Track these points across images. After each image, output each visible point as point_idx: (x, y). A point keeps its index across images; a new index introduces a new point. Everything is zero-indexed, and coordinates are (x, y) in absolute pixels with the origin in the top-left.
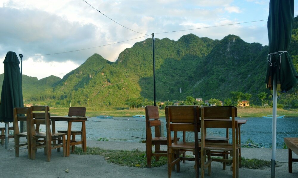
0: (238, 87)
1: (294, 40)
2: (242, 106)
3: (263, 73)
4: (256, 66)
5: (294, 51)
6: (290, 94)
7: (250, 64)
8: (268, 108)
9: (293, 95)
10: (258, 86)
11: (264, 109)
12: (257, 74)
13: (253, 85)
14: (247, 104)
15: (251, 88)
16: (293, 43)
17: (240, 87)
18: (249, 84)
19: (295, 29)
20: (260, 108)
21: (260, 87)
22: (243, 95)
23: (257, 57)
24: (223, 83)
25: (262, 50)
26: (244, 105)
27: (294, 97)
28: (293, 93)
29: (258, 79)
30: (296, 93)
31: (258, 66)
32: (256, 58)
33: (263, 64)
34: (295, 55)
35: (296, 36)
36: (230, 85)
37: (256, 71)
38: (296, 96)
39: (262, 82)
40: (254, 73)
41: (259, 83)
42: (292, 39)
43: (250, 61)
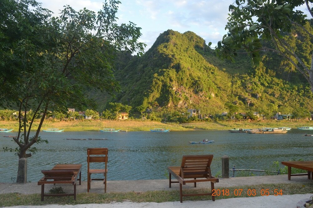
0: (105, 97)
1: (166, 53)
2: (121, 118)
3: (134, 84)
4: (125, 76)
5: (165, 65)
6: (161, 107)
7: (119, 73)
8: (148, 121)
9: (164, 108)
10: (130, 97)
11: (143, 122)
12: (126, 84)
13: (124, 96)
14: (126, 117)
15: (121, 99)
16: (165, 56)
17: (108, 97)
18: (119, 94)
19: (166, 43)
20: (139, 121)
21: (132, 98)
22: (123, 106)
23: (127, 67)
24: (88, 91)
25: (132, 60)
26: (123, 118)
27: (165, 111)
28: (164, 107)
29: (129, 90)
30: (166, 107)
31: (127, 76)
32: (125, 67)
33: (132, 75)
34: (166, 69)
35: (167, 50)
36: (97, 95)
37: (125, 81)
38: (167, 109)
39: (134, 94)
40: (123, 83)
41: (130, 94)
42: (164, 52)
43: (119, 69)
